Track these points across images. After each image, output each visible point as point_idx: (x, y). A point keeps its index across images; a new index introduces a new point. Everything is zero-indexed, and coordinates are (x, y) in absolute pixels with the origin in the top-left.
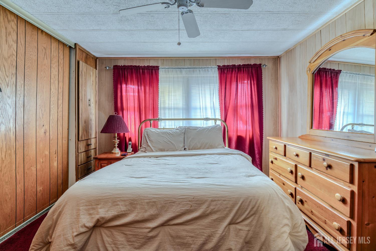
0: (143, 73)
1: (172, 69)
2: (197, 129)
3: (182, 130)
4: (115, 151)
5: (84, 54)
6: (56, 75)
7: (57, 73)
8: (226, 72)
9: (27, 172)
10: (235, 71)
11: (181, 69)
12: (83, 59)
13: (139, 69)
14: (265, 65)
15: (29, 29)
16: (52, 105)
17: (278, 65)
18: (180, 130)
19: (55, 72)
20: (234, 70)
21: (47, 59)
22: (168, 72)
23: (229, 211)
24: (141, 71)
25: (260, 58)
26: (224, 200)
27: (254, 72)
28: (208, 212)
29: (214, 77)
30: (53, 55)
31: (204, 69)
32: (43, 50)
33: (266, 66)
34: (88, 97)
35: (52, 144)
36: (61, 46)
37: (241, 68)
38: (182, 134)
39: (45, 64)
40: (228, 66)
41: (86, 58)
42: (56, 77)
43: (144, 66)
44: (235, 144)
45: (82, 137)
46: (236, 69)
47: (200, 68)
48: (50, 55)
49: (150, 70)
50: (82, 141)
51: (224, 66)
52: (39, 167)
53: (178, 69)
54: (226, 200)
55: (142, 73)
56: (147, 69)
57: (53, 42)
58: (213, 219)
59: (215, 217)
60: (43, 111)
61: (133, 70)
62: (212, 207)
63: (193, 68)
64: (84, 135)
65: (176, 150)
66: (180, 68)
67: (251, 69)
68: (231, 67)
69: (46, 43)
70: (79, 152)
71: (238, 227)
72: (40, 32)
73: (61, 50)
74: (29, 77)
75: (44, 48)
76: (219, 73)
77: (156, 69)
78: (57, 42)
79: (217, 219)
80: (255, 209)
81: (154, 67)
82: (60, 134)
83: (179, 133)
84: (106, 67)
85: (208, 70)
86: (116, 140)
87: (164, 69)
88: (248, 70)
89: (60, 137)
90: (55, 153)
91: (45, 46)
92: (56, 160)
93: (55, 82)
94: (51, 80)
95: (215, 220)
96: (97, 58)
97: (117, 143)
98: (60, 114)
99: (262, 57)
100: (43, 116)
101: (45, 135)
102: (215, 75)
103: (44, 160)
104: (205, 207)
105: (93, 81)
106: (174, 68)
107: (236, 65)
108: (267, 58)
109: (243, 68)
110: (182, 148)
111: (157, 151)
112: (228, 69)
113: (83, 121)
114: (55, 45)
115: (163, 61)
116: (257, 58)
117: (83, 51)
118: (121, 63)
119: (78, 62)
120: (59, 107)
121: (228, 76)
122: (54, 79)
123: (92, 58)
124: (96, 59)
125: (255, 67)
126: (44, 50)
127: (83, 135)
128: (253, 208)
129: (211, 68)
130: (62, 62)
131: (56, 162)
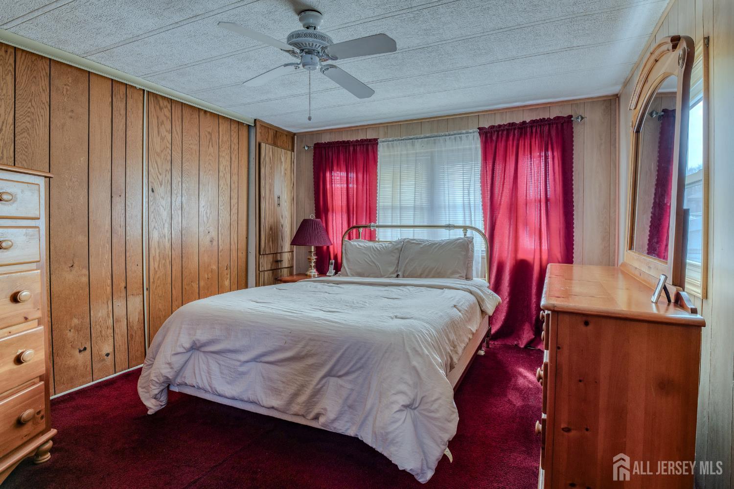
0: (355, 151)
1: (398, 142)
2: (421, 244)
3: (396, 245)
4: (311, 272)
5: (271, 133)
6: (227, 166)
7: (228, 164)
8: (494, 138)
9: (185, 289)
10: (514, 135)
11: (414, 140)
12: (270, 139)
13: (349, 146)
14: (580, 117)
15: (187, 112)
16: (221, 206)
17: (616, 114)
18: (393, 244)
19: (225, 162)
20: (512, 133)
21: (212, 146)
22: (393, 147)
23: (328, 356)
24: (351, 149)
25: (573, 102)
26: (324, 341)
27: (553, 133)
28: (303, 353)
29: (470, 149)
30: (222, 141)
31: (453, 137)
32: (206, 136)
33: (582, 118)
34: (277, 192)
35: (221, 256)
36: (234, 127)
37: (527, 127)
38: (396, 251)
39: (210, 154)
40: (500, 126)
41: (274, 137)
42: (227, 169)
43: (357, 141)
44: (510, 274)
45: (265, 250)
46: (516, 131)
47: (446, 136)
48: (218, 140)
49: (365, 146)
50: (265, 256)
51: (492, 127)
52: (202, 283)
53: (408, 141)
54: (327, 342)
55: (353, 152)
56: (360, 145)
57: (222, 123)
58: (309, 364)
59: (310, 361)
60: (208, 214)
61: (341, 147)
62: (308, 348)
63: (433, 137)
64: (269, 247)
65: (382, 276)
66: (411, 139)
67: (547, 128)
68: (506, 127)
69: (212, 127)
70: (261, 270)
71: (340, 381)
72: (202, 113)
73: (235, 132)
74: (188, 172)
75: (209, 133)
76: (482, 141)
77: (374, 143)
78: (229, 122)
79: (312, 365)
80: (363, 361)
81: (370, 140)
82: (235, 243)
83: (390, 249)
84: (304, 147)
85: (460, 138)
86: (311, 256)
87: (386, 143)
88: (541, 131)
89: (234, 247)
90: (225, 268)
91: (210, 130)
92: (228, 278)
93: (226, 175)
94: (220, 174)
95: (311, 366)
96: (295, 134)
97: (313, 261)
98: (234, 217)
99: (576, 100)
100: (208, 220)
101: (212, 244)
102: (474, 145)
103: (209, 275)
104: (301, 346)
105: (286, 170)
106: (401, 140)
107: (518, 122)
108: (590, 101)
109: (531, 127)
110: (393, 273)
111: (353, 275)
112: (500, 133)
113: (267, 228)
114: (224, 127)
115: (386, 130)
116: (565, 103)
117: (267, 127)
118: (326, 139)
119: (260, 145)
120: (232, 208)
121: (500, 144)
122: (225, 172)
123: (286, 135)
124: (292, 136)
125: (557, 124)
126: (209, 137)
127: (267, 246)
128: (361, 359)
129: (467, 133)
130: (236, 148)
131: (228, 280)
